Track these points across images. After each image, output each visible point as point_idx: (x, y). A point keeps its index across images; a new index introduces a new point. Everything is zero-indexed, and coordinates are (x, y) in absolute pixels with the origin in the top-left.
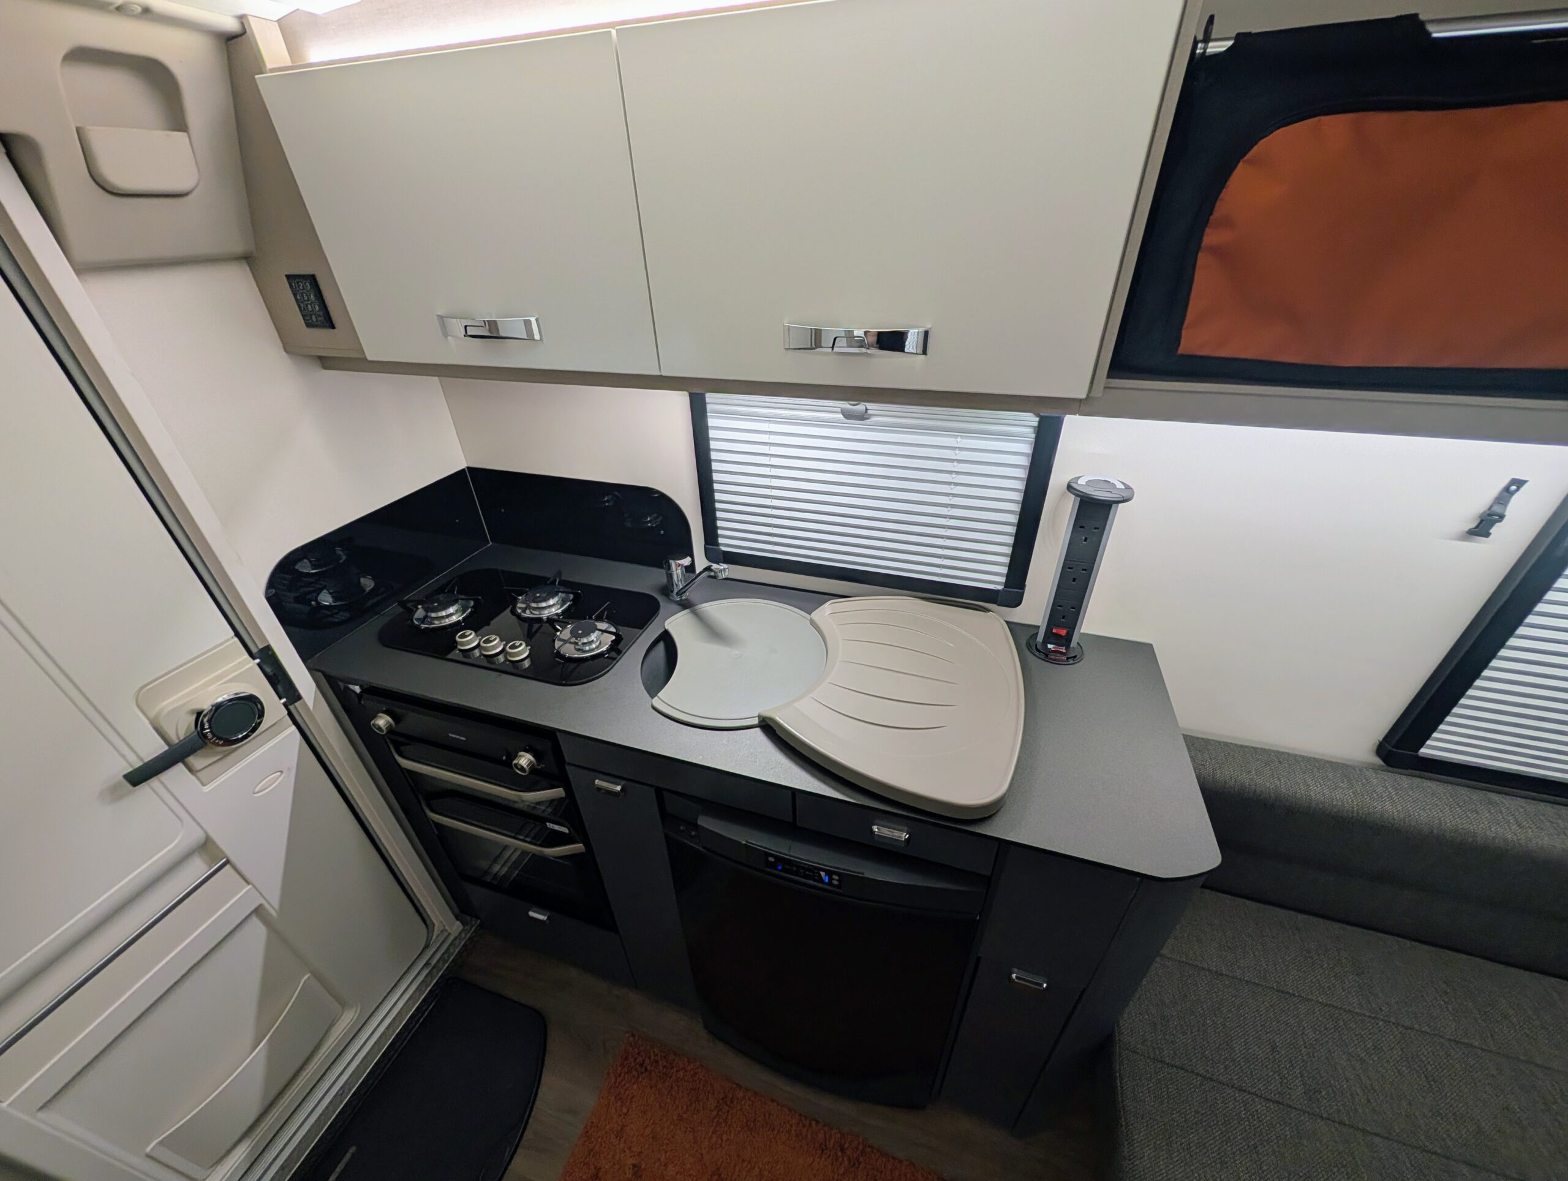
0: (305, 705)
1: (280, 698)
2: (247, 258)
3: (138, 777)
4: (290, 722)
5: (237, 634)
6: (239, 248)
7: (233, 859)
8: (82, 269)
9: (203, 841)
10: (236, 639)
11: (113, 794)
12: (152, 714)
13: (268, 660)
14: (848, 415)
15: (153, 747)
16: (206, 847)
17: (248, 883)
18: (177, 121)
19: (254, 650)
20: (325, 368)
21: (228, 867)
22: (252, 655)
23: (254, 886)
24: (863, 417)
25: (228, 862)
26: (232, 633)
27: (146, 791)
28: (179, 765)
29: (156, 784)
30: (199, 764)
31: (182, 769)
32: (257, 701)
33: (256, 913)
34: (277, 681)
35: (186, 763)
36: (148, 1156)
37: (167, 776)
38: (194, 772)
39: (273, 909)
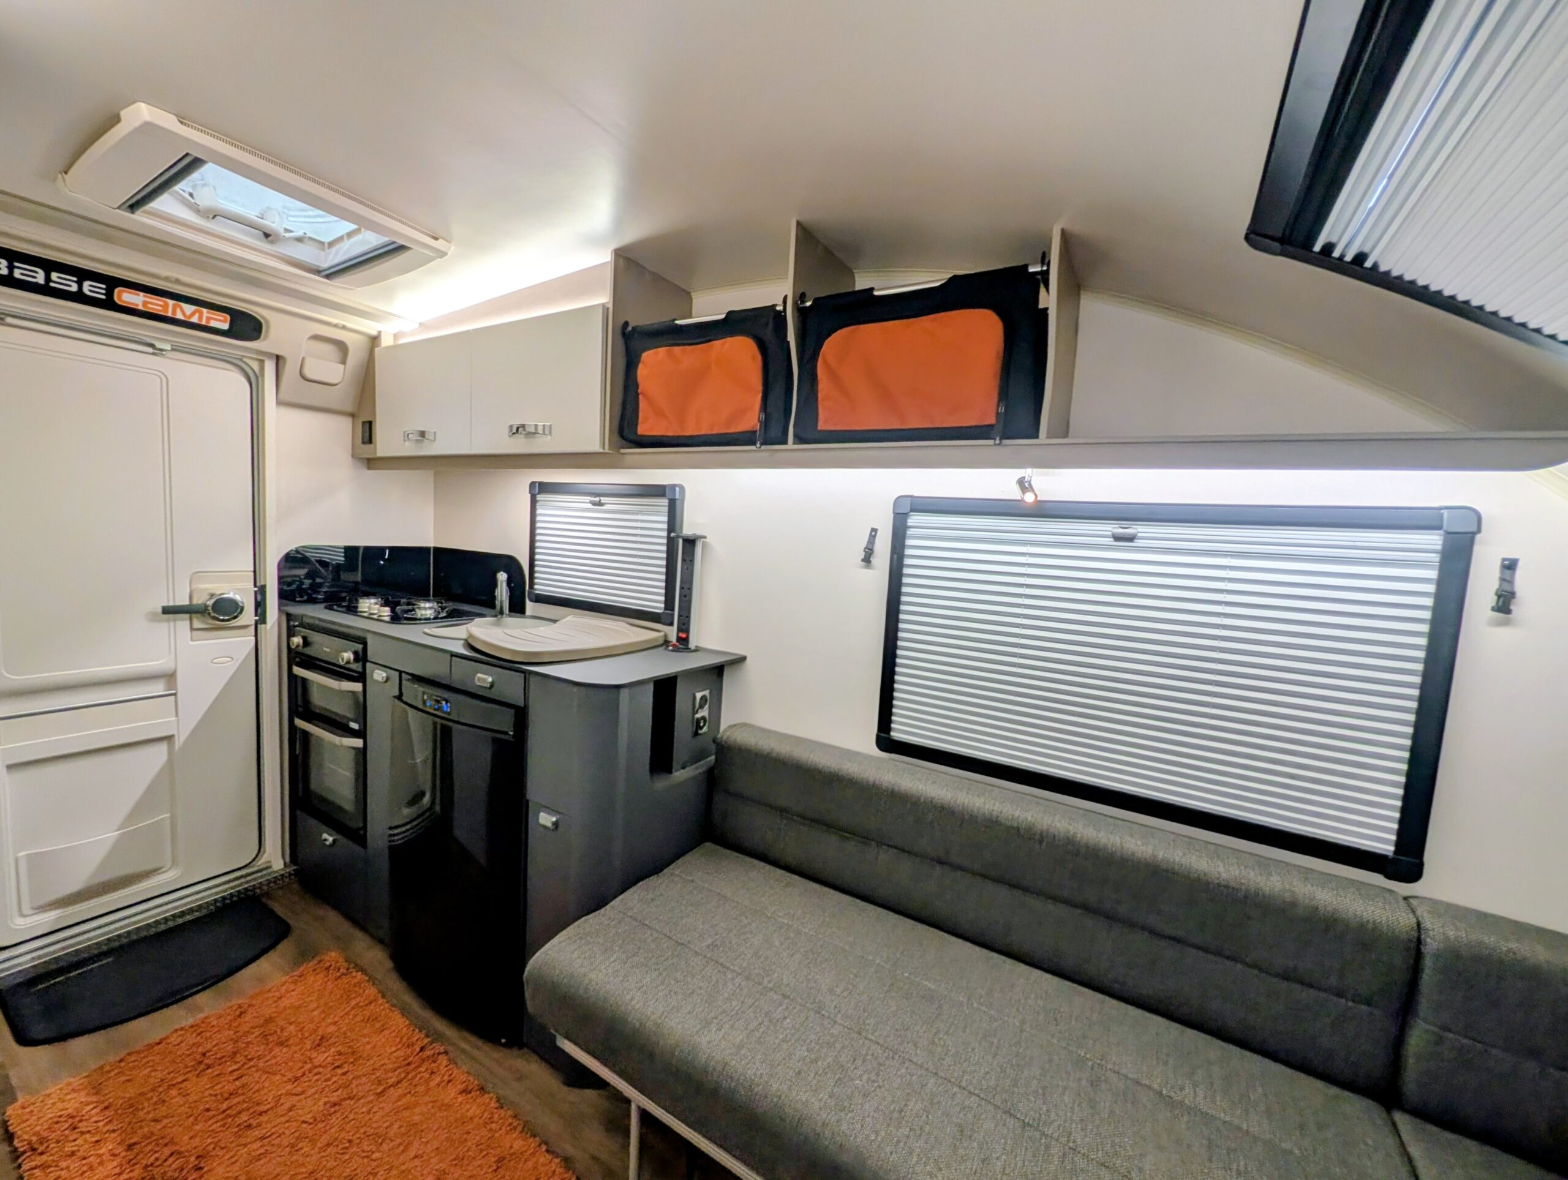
0: (266, 628)
1: (256, 615)
2: (353, 415)
3: (166, 611)
4: (253, 633)
5: (255, 572)
6: (349, 408)
7: (179, 695)
8: (280, 403)
9: (171, 672)
10: (252, 574)
11: (152, 617)
12: (194, 587)
13: (261, 591)
14: (594, 504)
15: (183, 601)
16: (170, 677)
17: (177, 715)
18: (343, 362)
19: (258, 584)
20: (369, 468)
21: (173, 698)
22: (255, 585)
23: (178, 720)
24: (600, 504)
25: (175, 694)
26: (252, 569)
27: (165, 625)
28: (187, 616)
29: (172, 624)
30: (197, 624)
31: (188, 623)
32: (242, 609)
33: (169, 738)
34: (260, 606)
35: (191, 620)
36: (17, 860)
37: (179, 623)
38: (192, 629)
39: (179, 742)
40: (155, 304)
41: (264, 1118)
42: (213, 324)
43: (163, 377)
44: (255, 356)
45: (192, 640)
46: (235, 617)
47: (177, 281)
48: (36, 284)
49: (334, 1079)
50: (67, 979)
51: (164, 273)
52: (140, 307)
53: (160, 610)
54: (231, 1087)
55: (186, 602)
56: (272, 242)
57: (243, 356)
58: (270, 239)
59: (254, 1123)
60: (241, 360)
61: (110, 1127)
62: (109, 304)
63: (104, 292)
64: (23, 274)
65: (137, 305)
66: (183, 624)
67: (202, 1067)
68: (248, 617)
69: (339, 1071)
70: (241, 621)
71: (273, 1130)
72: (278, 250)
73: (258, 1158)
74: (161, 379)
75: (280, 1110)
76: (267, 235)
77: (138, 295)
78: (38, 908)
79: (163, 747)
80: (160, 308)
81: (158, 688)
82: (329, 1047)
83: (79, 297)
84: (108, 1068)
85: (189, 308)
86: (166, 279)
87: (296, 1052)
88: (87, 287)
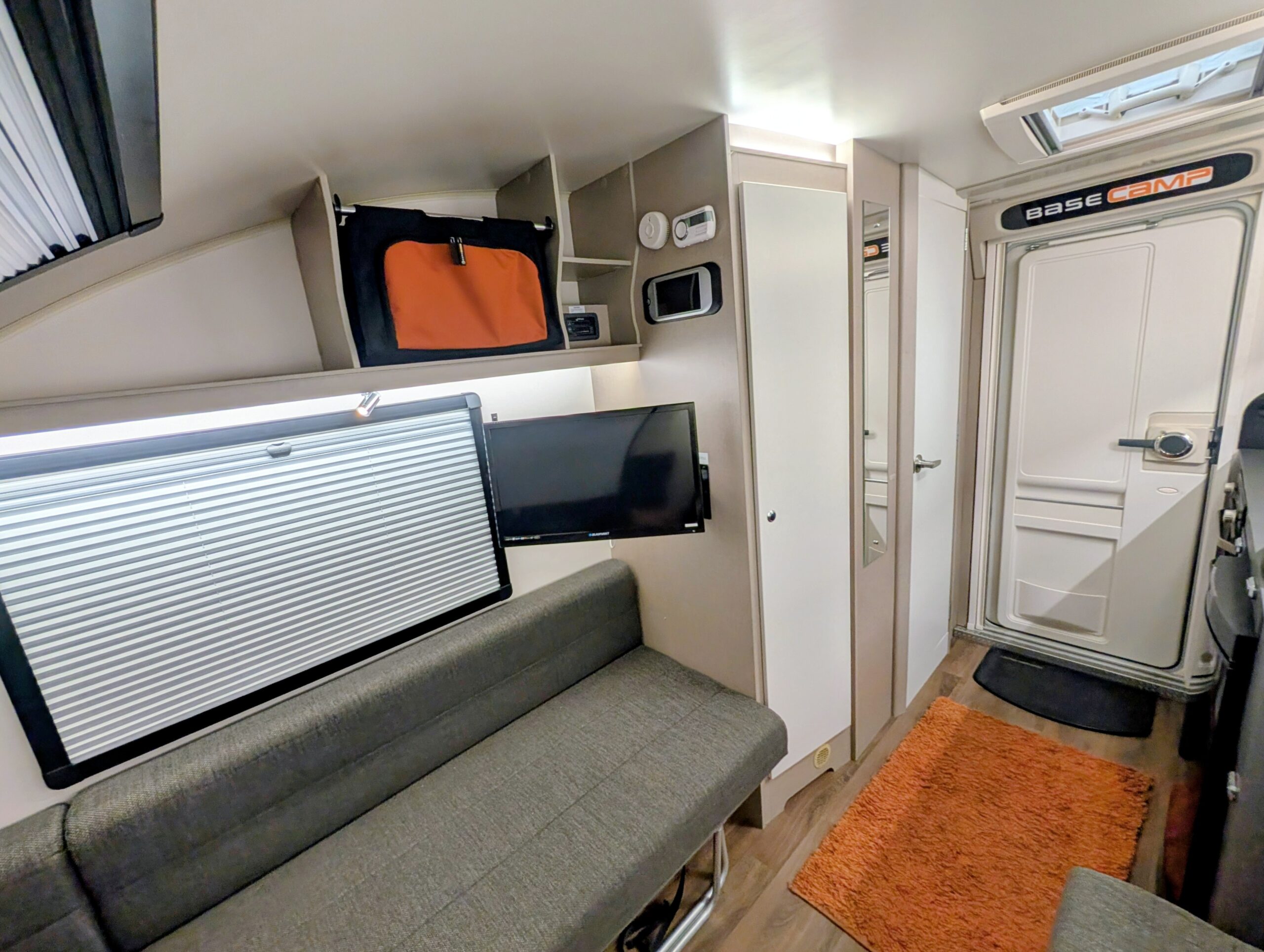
0: (1218, 467)
1: (1208, 455)
3: (1123, 443)
4: (1205, 471)
5: (1216, 414)
7: (1125, 510)
9: (1122, 491)
10: (1213, 415)
11: (1110, 447)
12: (1152, 425)
13: (1218, 432)
15: (1139, 435)
16: (1122, 495)
17: (1122, 526)
19: (1217, 426)
21: (1121, 511)
22: (1213, 427)
23: (1122, 529)
25: (1123, 509)
26: (1214, 412)
27: (1124, 453)
28: (1142, 449)
29: (1128, 454)
30: (1148, 457)
31: (1141, 454)
32: (1191, 446)
33: (1114, 541)
34: (1214, 446)
35: (1144, 452)
36: (1016, 582)
37: (1133, 454)
38: (1144, 460)
39: (1120, 546)
40: (1139, 189)
41: (992, 807)
42: (1195, 182)
43: (1148, 245)
44: (1249, 193)
45: (1144, 469)
46: (1182, 455)
47: (1154, 162)
48: (1058, 214)
49: (1042, 834)
50: (1017, 663)
51: (1140, 162)
52: (1128, 198)
53: (1117, 442)
54: (1000, 776)
55: (1143, 438)
56: (1185, 99)
57: (1238, 197)
58: (1181, 97)
59: (986, 803)
60: (1237, 201)
61: (951, 739)
62: (1106, 206)
63: (1100, 198)
64: (1050, 212)
65: (1125, 197)
66: (1137, 455)
67: (1003, 754)
68: (1200, 453)
69: (1050, 835)
70: (1189, 458)
71: (988, 816)
72: (1193, 102)
73: (968, 818)
74: (1148, 247)
75: (1002, 813)
76: (1178, 97)
77: (1125, 189)
78: (1022, 615)
79: (1109, 547)
80: (1144, 191)
81: (1113, 501)
82: (1064, 817)
83: (1086, 211)
84: (979, 715)
85: (1168, 179)
86: (1144, 165)
87: (1046, 798)
88: (1089, 202)
